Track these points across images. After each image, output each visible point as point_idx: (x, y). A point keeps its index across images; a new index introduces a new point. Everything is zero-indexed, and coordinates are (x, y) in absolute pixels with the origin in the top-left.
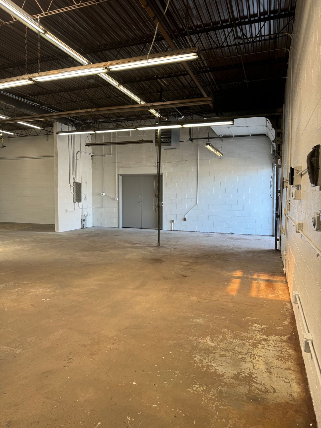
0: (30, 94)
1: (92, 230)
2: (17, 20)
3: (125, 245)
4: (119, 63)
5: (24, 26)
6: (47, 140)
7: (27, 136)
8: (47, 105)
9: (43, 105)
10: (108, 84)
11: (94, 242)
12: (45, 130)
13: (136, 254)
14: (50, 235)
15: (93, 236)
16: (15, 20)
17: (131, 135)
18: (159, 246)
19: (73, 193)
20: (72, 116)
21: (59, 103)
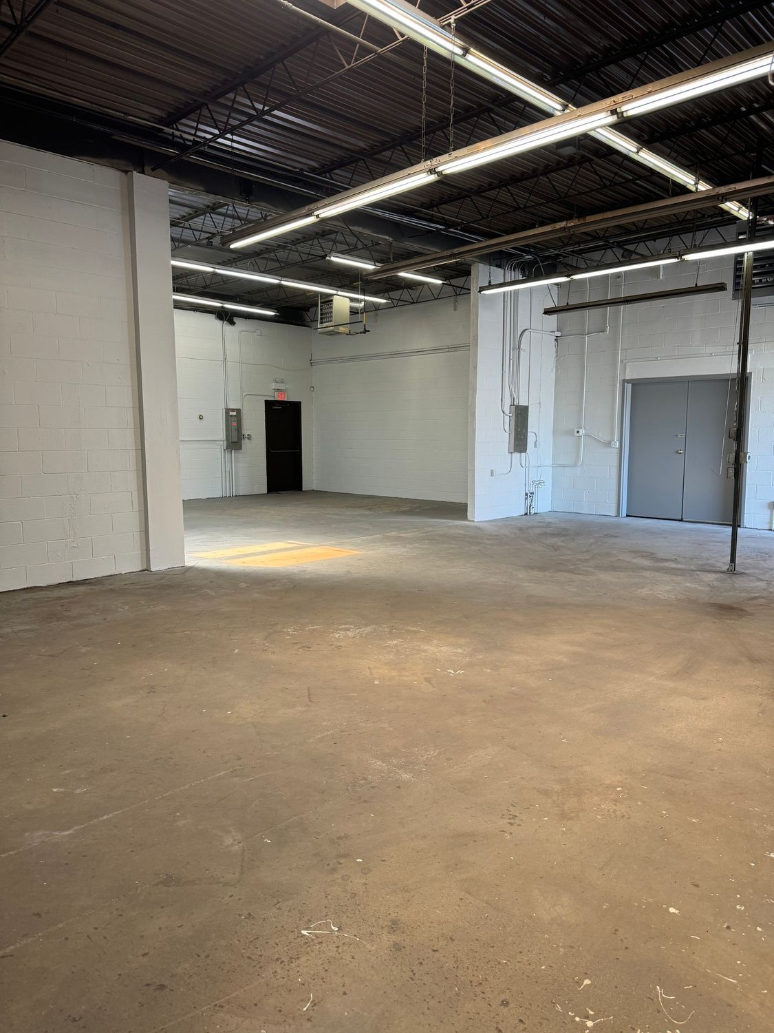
0: (422, 205)
1: (550, 520)
2: (406, 37)
3: (635, 561)
4: (650, 93)
5: (420, 47)
6: (455, 309)
7: (412, 303)
8: (459, 224)
9: (450, 227)
10: (611, 151)
11: (556, 548)
12: (451, 285)
13: (668, 588)
14: (457, 527)
15: (553, 535)
16: (401, 39)
17: (661, 276)
18: (732, 571)
19: (508, 430)
20: (517, 245)
21: (488, 217)
